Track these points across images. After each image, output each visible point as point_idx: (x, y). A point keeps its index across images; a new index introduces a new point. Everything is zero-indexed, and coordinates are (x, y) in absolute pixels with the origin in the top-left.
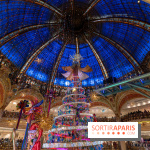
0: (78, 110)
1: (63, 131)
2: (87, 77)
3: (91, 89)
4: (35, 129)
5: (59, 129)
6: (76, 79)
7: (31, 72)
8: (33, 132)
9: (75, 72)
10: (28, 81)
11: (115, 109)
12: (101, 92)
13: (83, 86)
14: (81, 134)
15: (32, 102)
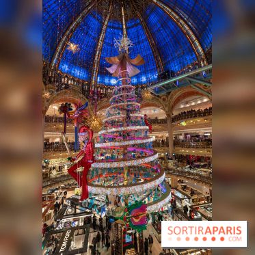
0: (128, 111)
1: (113, 132)
2: (138, 71)
3: (142, 88)
4: (84, 131)
5: (109, 131)
6: (125, 75)
7: (65, 67)
8: (83, 134)
9: (122, 65)
10: (64, 80)
11: (167, 109)
12: (155, 90)
13: (133, 84)
14: (132, 134)
15: (76, 104)
